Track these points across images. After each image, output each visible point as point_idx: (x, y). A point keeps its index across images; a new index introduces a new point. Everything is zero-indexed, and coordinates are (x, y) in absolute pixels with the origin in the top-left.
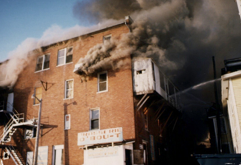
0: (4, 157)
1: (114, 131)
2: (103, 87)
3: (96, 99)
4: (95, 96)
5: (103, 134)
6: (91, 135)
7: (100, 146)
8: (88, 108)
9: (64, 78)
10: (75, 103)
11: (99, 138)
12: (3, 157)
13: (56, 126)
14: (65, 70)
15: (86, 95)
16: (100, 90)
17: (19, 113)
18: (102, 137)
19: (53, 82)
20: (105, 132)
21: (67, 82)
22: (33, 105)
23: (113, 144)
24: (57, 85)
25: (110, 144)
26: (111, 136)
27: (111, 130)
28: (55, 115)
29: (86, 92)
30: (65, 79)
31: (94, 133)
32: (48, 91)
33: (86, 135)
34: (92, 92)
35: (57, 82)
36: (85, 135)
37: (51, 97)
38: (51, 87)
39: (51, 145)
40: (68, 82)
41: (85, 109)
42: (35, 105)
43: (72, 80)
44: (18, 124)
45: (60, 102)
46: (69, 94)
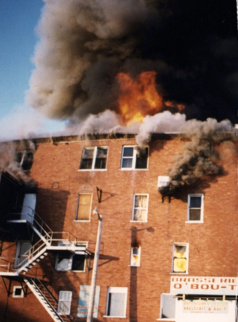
0: (14, 294)
1: (228, 281)
2: (195, 215)
3: (184, 230)
4: (183, 226)
5: (211, 283)
6: (191, 282)
7: (204, 297)
8: (171, 241)
9: (132, 190)
10: (150, 229)
11: (205, 287)
12: (12, 293)
13: (117, 259)
14: (134, 178)
15: (169, 222)
16: (191, 219)
17: (53, 231)
18: (210, 287)
19: (113, 192)
20: (213, 281)
21: (136, 196)
22: (75, 221)
23: (224, 297)
24: (121, 199)
25: (219, 297)
26: (222, 287)
27: (224, 280)
28: (115, 243)
29: (168, 218)
30: (134, 191)
31: (197, 279)
32: (102, 203)
33: (185, 280)
34: (179, 220)
35: (119, 193)
36: (183, 281)
37: (109, 213)
38: (108, 198)
39: (105, 285)
40: (138, 197)
41: (165, 242)
42: (78, 221)
43: (146, 196)
44: (49, 247)
45: (123, 224)
46: (138, 216)
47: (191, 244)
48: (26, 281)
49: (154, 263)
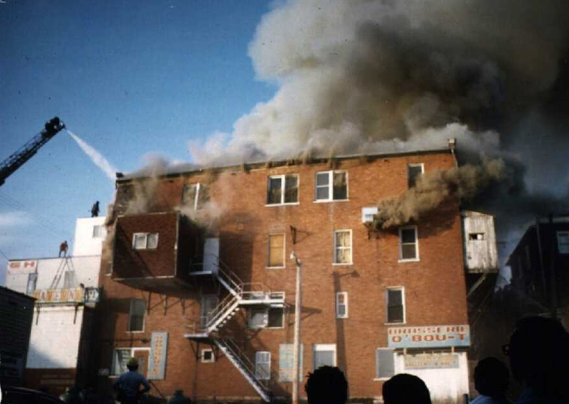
0: (203, 358)
1: (455, 330)
2: (409, 253)
3: (397, 272)
4: (395, 266)
5: (436, 333)
6: (413, 334)
7: (429, 350)
8: (383, 285)
9: (332, 227)
10: (355, 274)
11: (429, 338)
12: (200, 358)
13: (318, 311)
14: (332, 211)
15: (378, 262)
16: (404, 257)
17: (243, 282)
18: (435, 337)
19: (310, 230)
20: (439, 330)
21: (337, 233)
22: (267, 268)
23: (453, 349)
24: (319, 238)
25: (447, 349)
26: (450, 337)
27: (451, 329)
28: (316, 291)
29: (377, 257)
30: (334, 227)
31: (419, 330)
32: (298, 245)
33: (404, 332)
34: (390, 259)
35: (317, 231)
36: (402, 333)
37: (306, 257)
38: (304, 238)
39: (309, 343)
40: (339, 235)
41: (376, 287)
42: (271, 268)
43: (349, 233)
45: (324, 268)
46: (341, 257)
47: (407, 288)
48: (217, 342)
49: (365, 313)
